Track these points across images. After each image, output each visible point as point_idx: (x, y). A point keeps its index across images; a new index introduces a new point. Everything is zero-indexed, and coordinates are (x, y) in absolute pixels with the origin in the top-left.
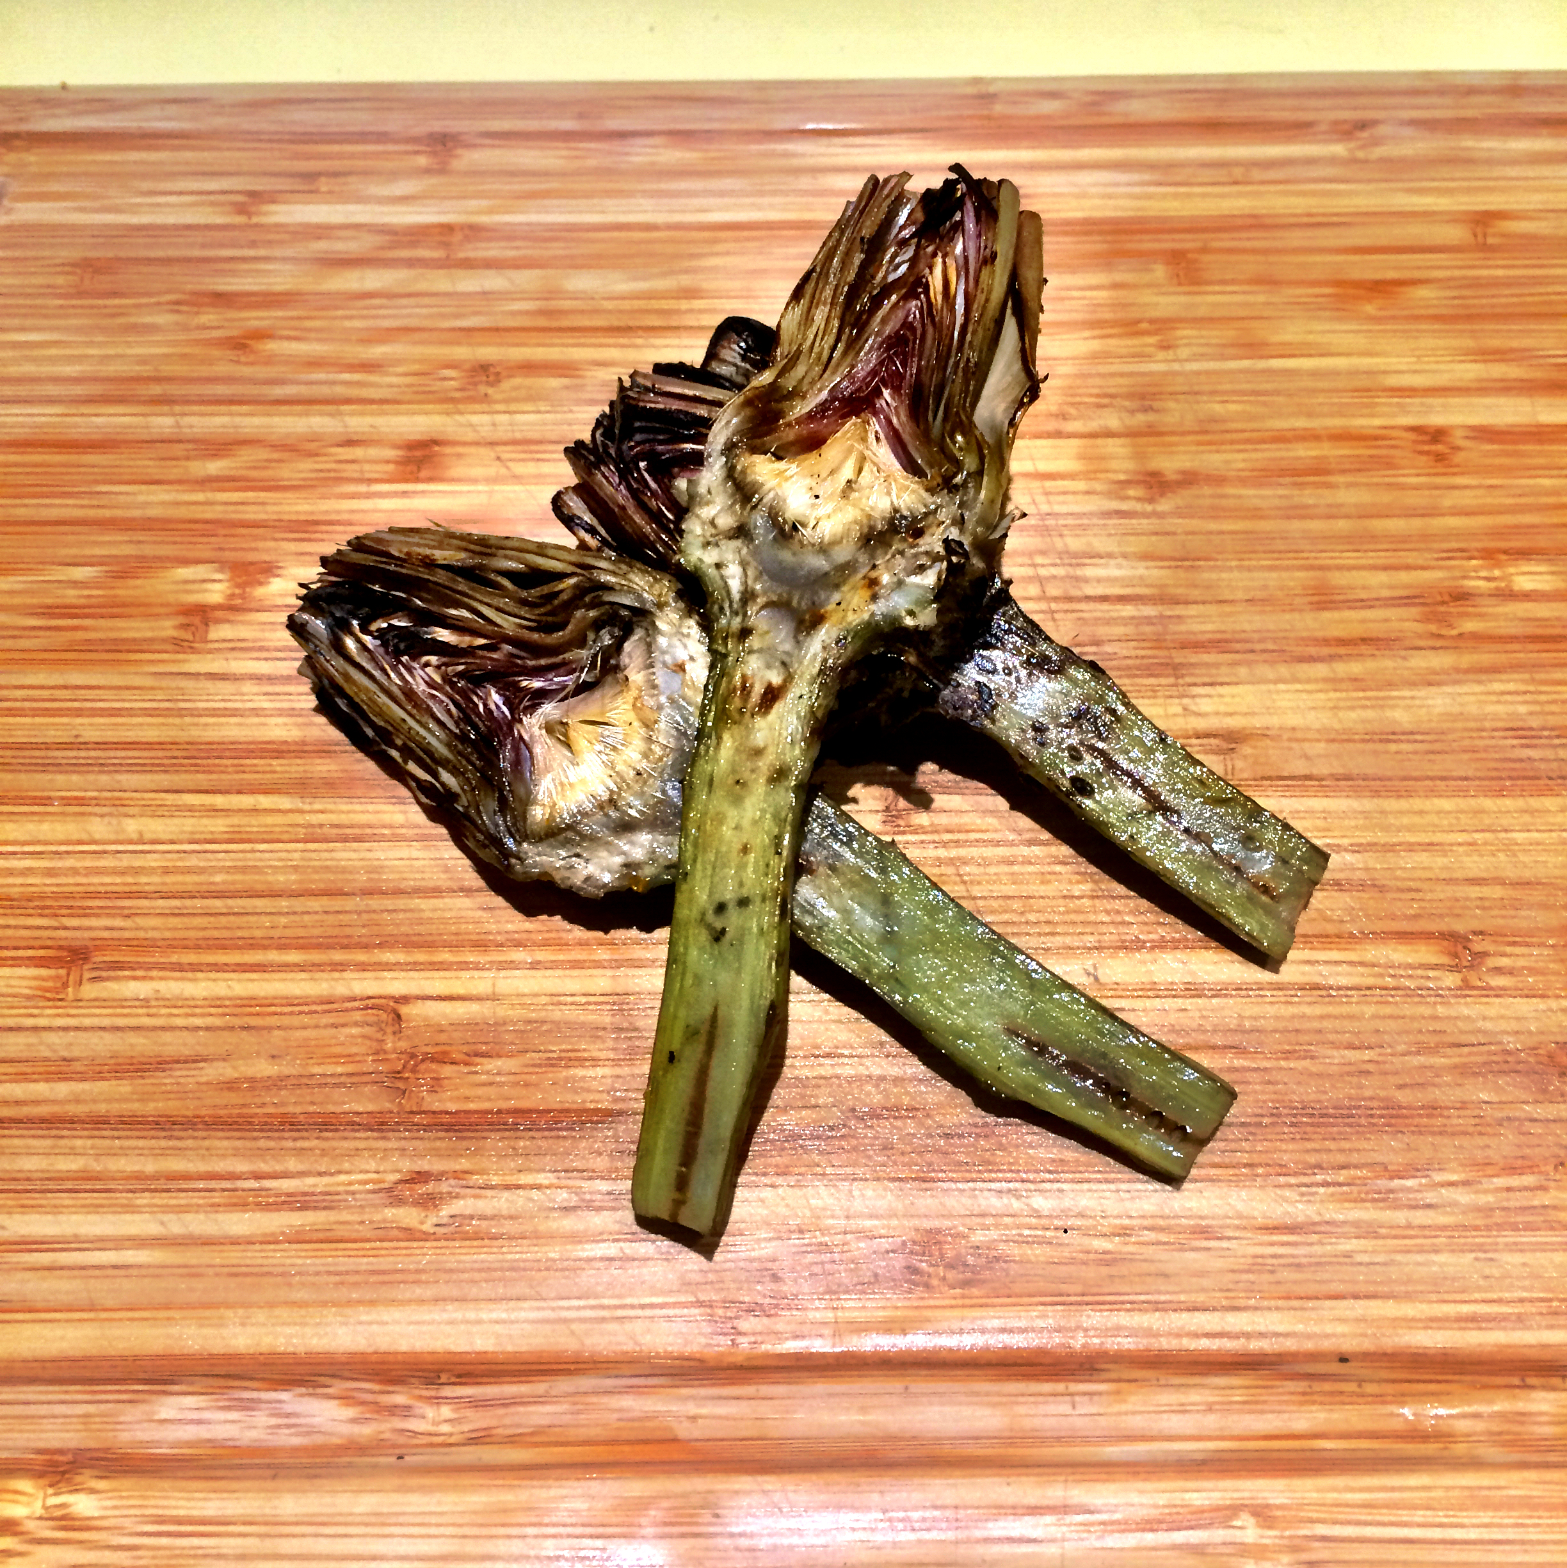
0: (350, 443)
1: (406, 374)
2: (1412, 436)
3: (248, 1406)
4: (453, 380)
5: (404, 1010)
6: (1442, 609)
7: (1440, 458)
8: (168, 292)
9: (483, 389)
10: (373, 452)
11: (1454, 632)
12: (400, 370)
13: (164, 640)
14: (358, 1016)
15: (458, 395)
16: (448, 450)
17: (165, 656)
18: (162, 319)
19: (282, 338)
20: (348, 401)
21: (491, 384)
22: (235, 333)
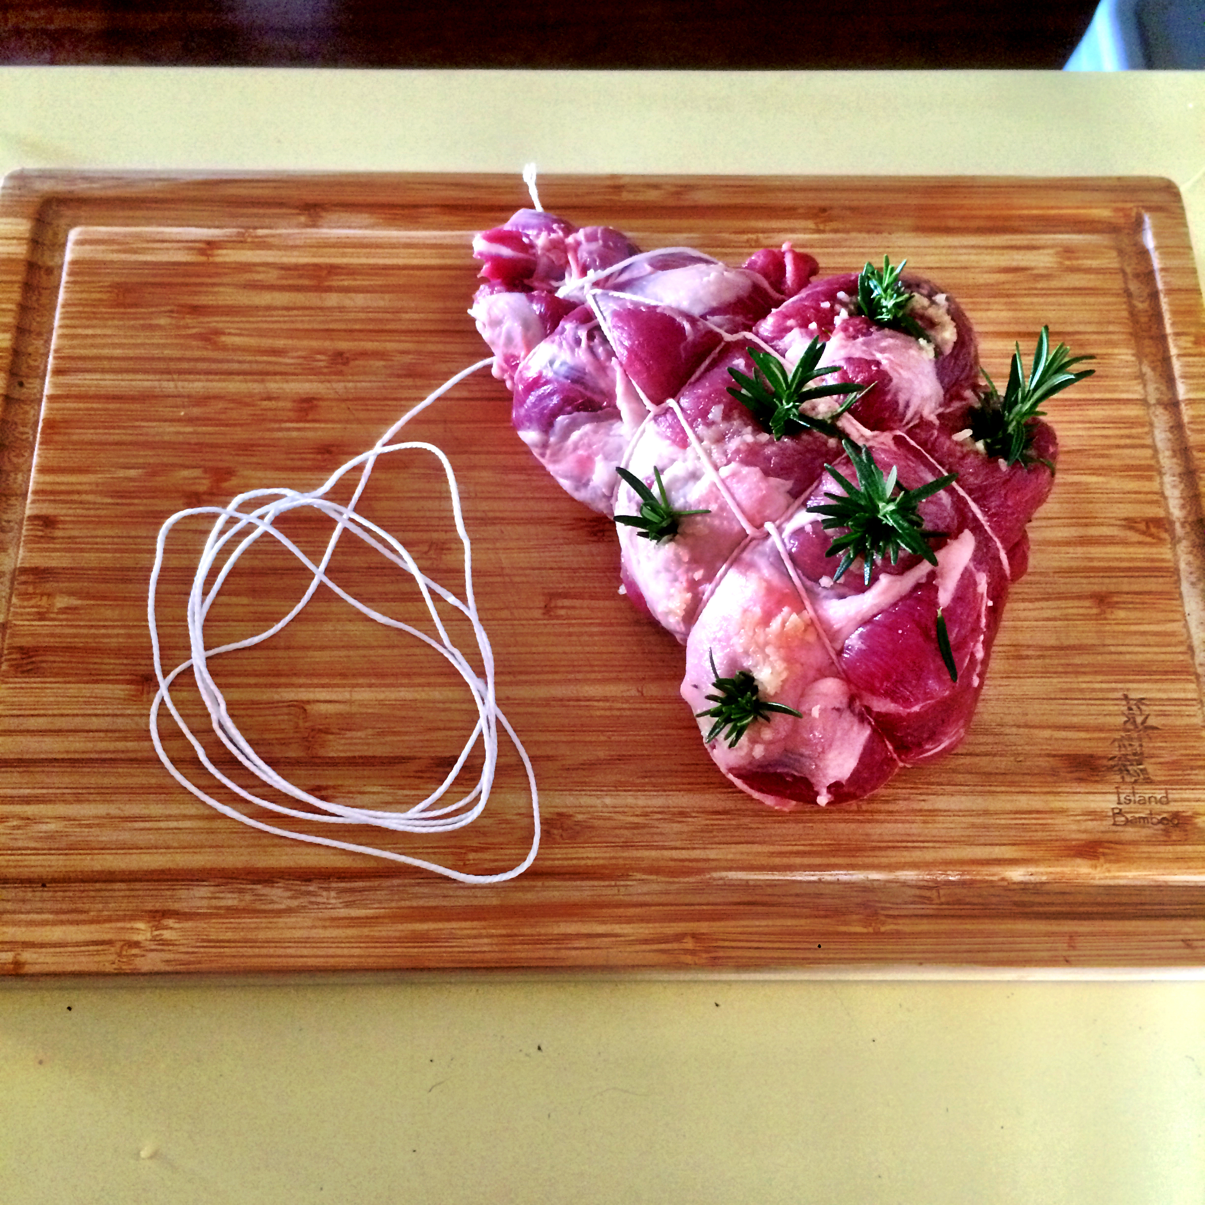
0: (269, 399)
1: (299, 357)
3: (241, 891)
4: (322, 361)
5: (308, 707)
8: (168, 304)
9: (340, 367)
10: (281, 404)
12: (295, 354)
14: (285, 710)
15: (325, 370)
16: (321, 403)
18: (163, 321)
19: (229, 334)
20: (268, 373)
21: (344, 364)
22: (203, 331)
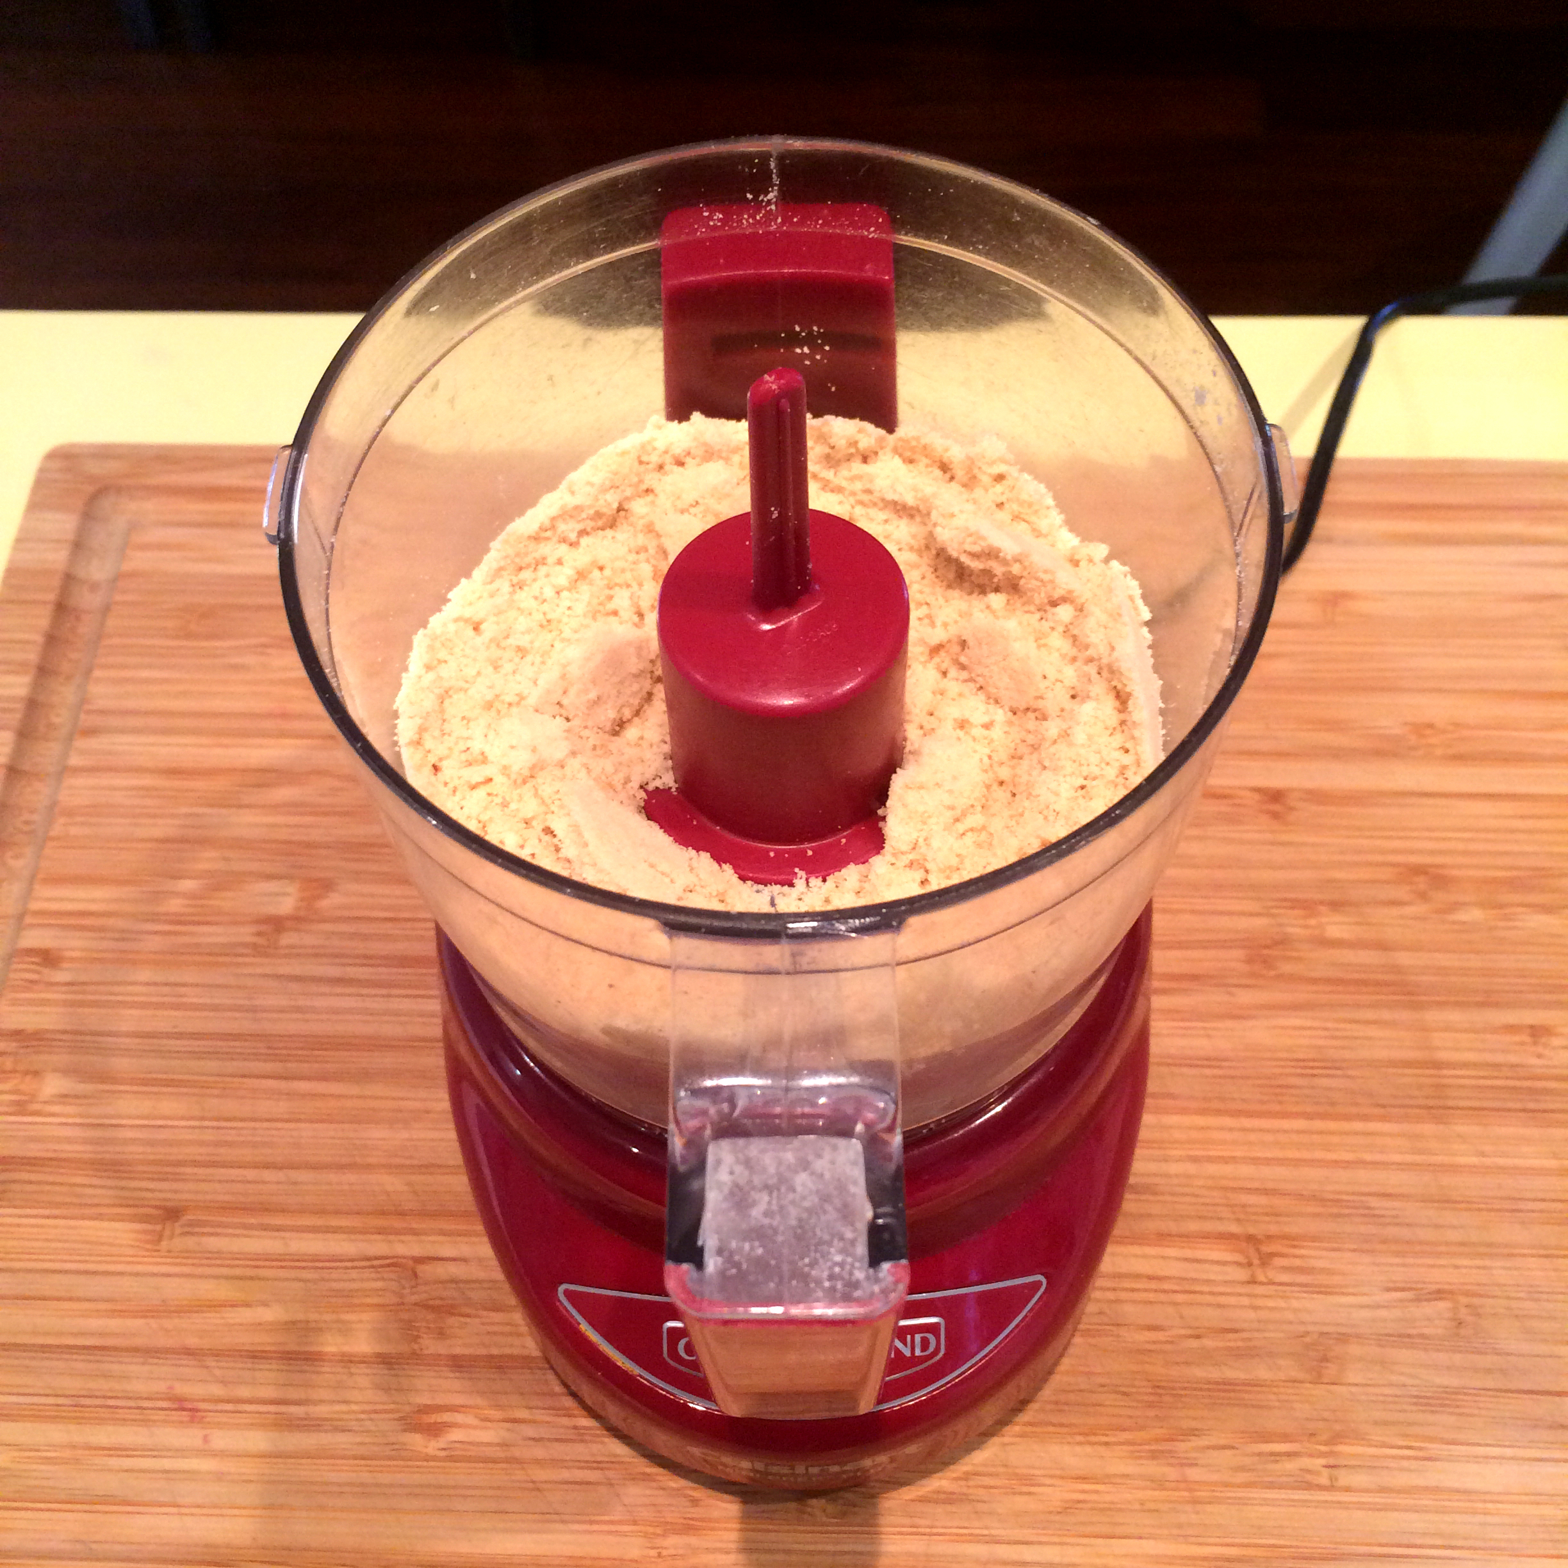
2: (1257, 796)
5: (420, 1269)
6: (1265, 952)
7: (1275, 816)
11: (1272, 973)
13: (245, 945)
17: (247, 960)
18: (252, 660)
